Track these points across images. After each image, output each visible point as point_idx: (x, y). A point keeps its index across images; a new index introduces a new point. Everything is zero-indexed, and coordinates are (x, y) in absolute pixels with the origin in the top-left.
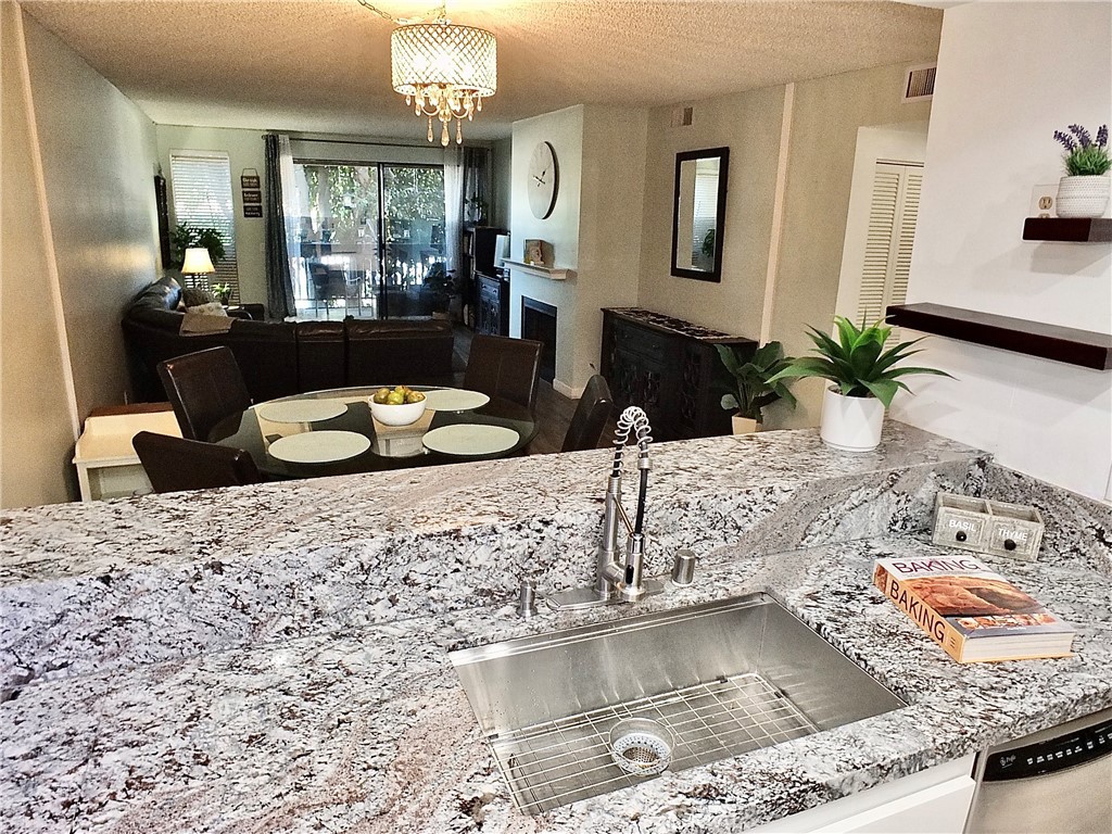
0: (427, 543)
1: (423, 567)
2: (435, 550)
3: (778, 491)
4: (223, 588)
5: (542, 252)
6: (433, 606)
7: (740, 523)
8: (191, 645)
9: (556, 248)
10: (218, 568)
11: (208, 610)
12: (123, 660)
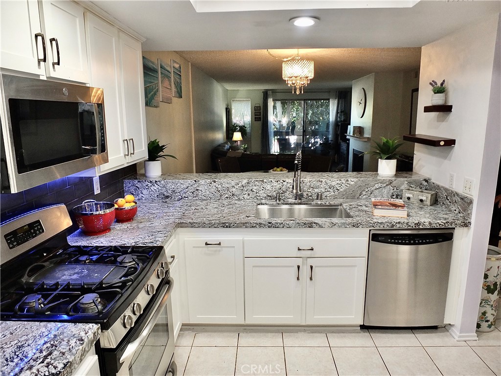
0: (256, 182)
1: (255, 188)
2: (258, 184)
3: (350, 181)
4: (215, 186)
5: (359, 130)
6: (258, 197)
7: (338, 188)
8: (208, 197)
9: (365, 130)
10: (215, 182)
11: (212, 190)
12: (197, 198)
